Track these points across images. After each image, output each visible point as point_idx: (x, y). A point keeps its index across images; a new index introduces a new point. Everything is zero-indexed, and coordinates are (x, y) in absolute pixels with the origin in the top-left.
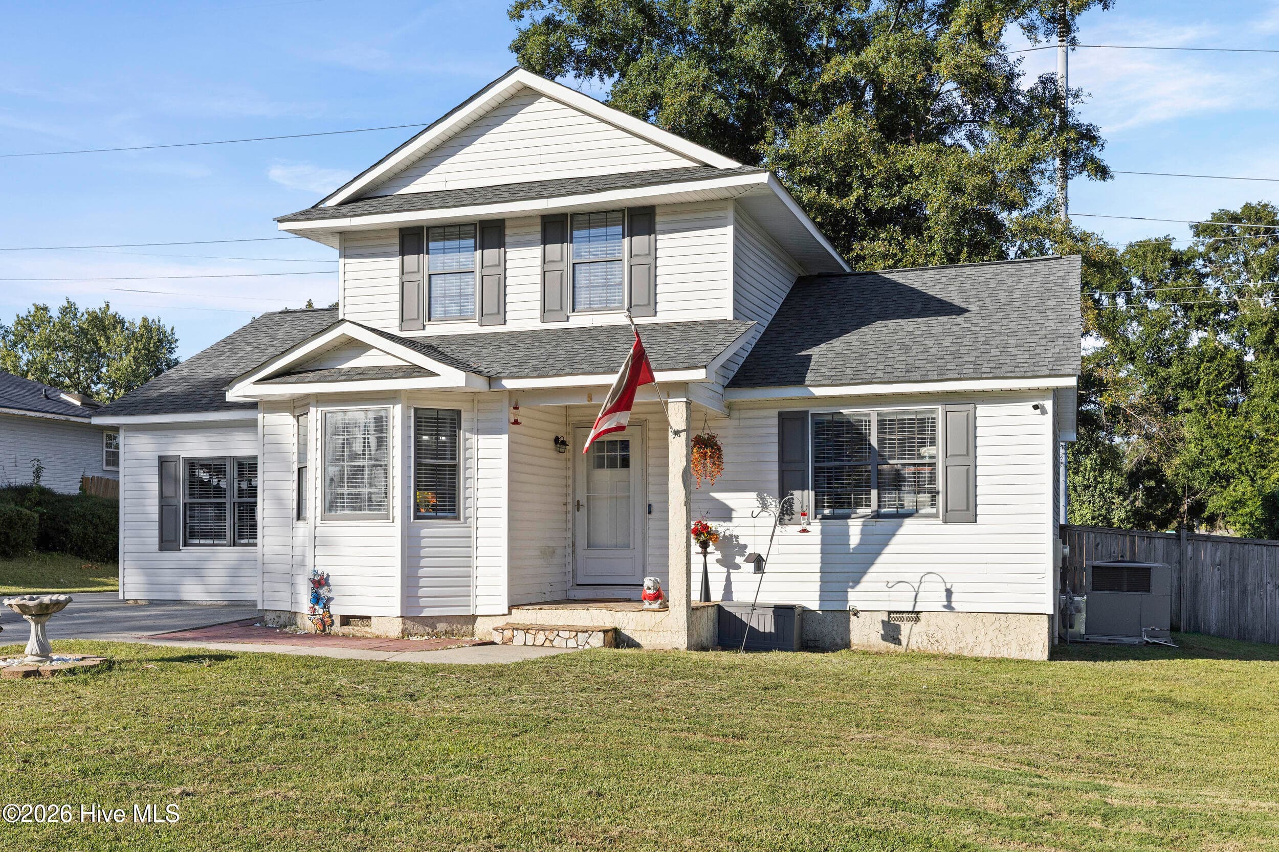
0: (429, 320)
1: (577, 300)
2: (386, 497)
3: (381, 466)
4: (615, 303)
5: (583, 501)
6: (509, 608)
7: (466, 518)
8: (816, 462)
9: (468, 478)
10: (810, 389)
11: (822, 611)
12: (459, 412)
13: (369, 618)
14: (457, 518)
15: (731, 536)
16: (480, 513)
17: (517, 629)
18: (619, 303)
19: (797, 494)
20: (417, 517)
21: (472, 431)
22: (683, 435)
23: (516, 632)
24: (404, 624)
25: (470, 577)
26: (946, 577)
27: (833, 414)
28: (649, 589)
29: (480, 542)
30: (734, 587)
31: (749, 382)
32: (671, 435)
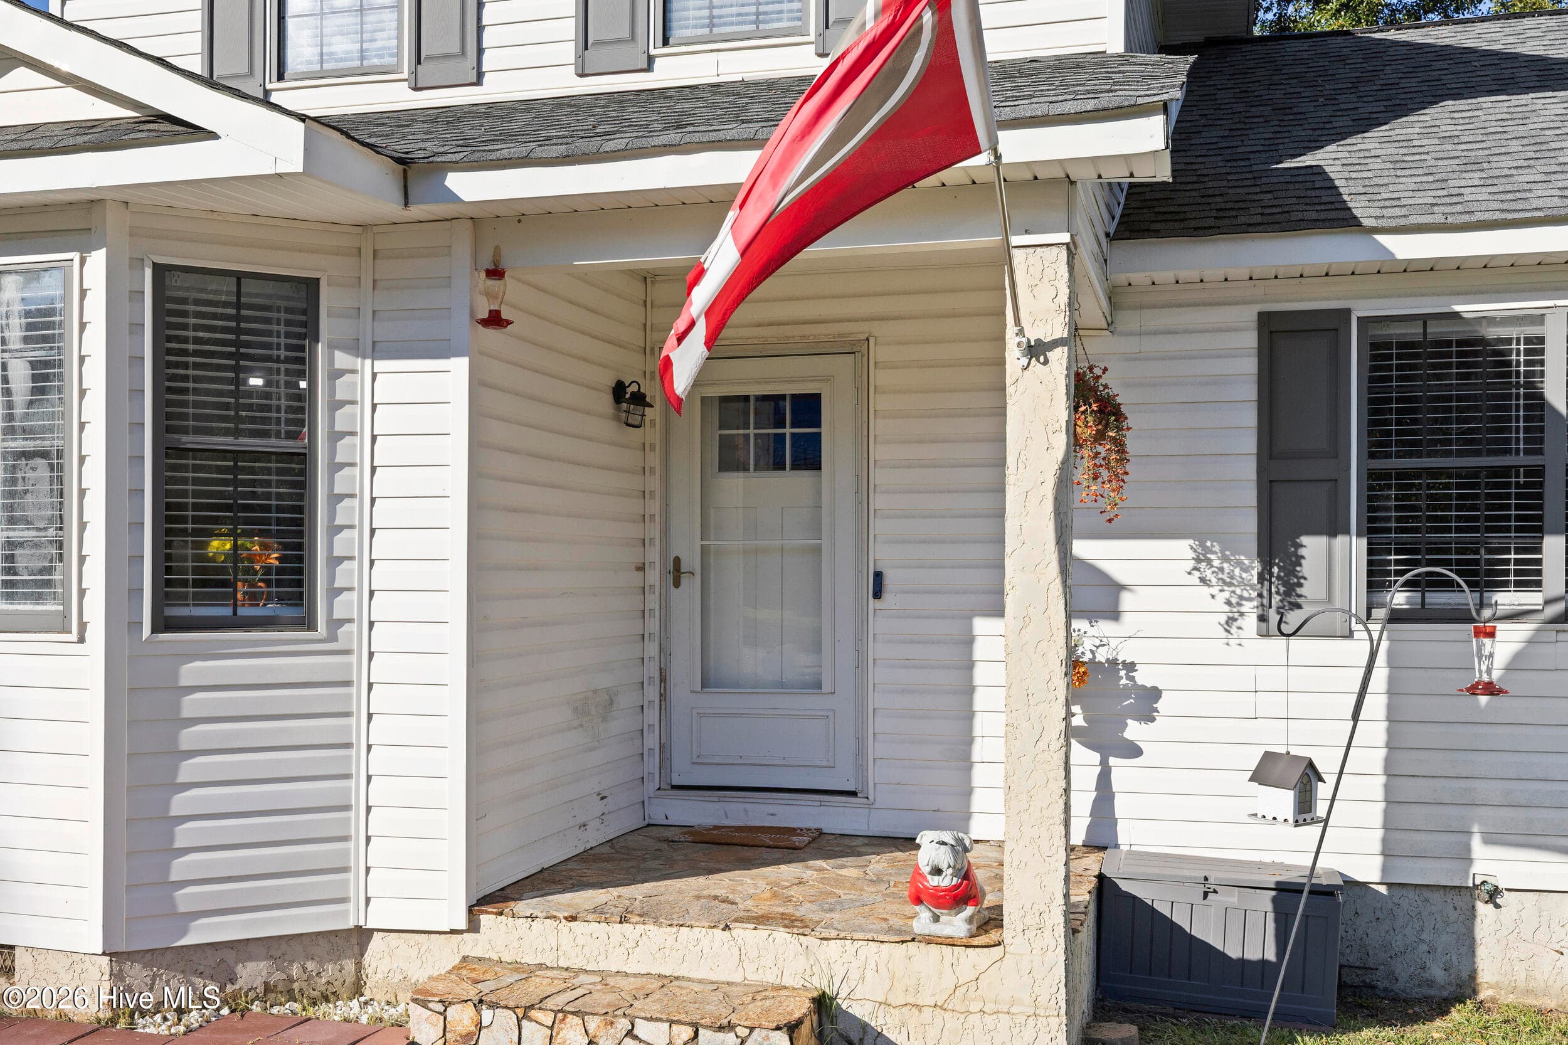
0: (281, 77)
1: (675, 15)
2: (60, 558)
3: (44, 455)
4: (779, 20)
5: (691, 560)
6: (470, 910)
7: (335, 624)
8: (1372, 455)
9: (341, 497)
10: (1382, 239)
11: (1390, 885)
12: (311, 286)
14: (307, 623)
15: (1113, 662)
16: (381, 607)
17: (493, 1005)
18: (792, 19)
19: (1312, 546)
20: (162, 624)
21: (355, 348)
22: (1059, 357)
23: (487, 1015)
24: (116, 976)
25: (347, 808)
27: (1425, 319)
28: (937, 871)
29: (380, 699)
30: (1122, 806)
31: (1177, 225)
32: (1014, 357)
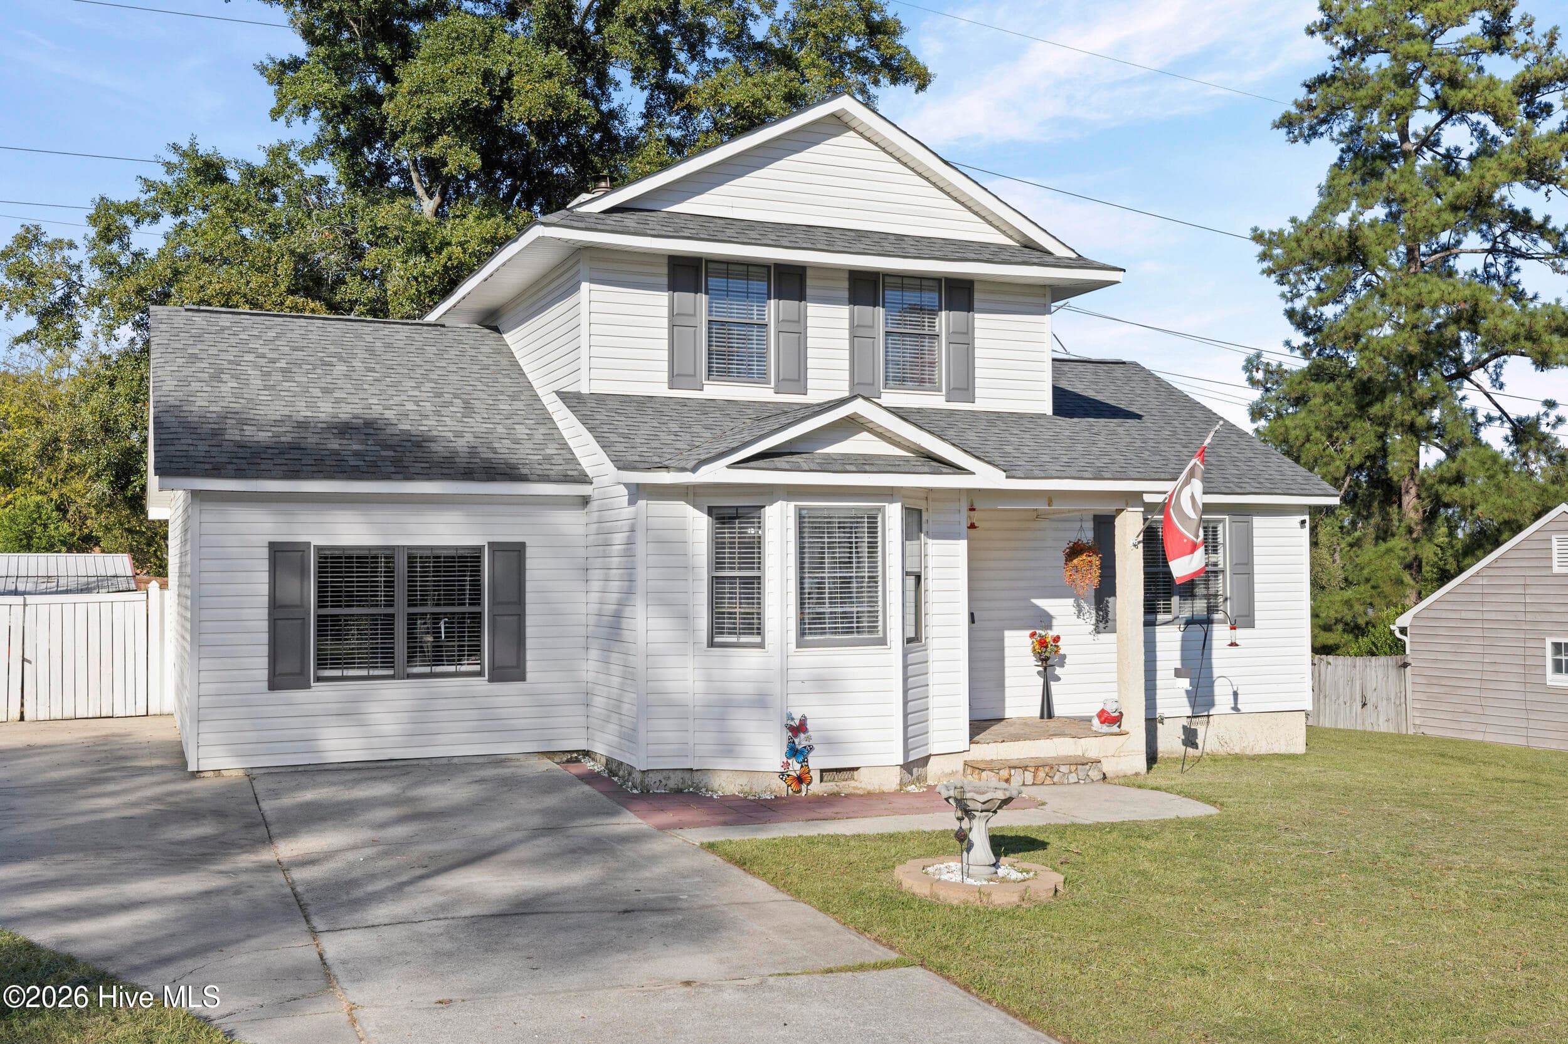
0: (707, 378)
2: (880, 617)
3: (874, 577)
4: (929, 382)
7: (926, 639)
9: (926, 591)
12: (920, 512)
13: (857, 769)
17: (1015, 768)
18: (934, 383)
24: (903, 773)
25: (928, 709)
26: (1235, 681)
28: (1115, 711)
